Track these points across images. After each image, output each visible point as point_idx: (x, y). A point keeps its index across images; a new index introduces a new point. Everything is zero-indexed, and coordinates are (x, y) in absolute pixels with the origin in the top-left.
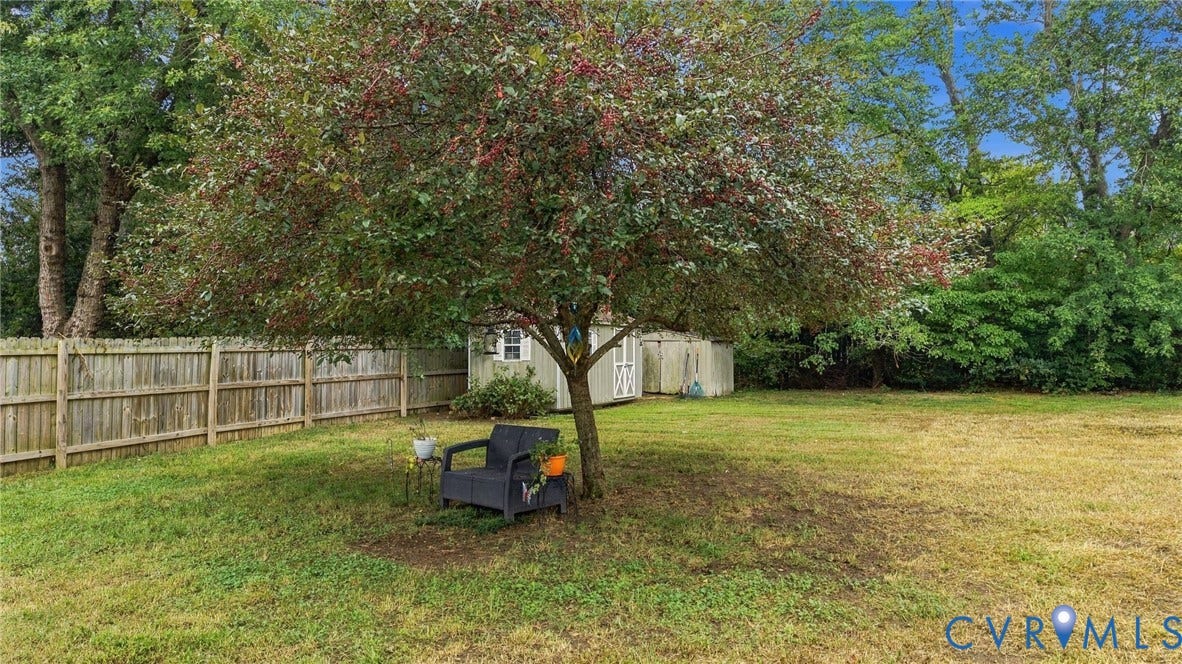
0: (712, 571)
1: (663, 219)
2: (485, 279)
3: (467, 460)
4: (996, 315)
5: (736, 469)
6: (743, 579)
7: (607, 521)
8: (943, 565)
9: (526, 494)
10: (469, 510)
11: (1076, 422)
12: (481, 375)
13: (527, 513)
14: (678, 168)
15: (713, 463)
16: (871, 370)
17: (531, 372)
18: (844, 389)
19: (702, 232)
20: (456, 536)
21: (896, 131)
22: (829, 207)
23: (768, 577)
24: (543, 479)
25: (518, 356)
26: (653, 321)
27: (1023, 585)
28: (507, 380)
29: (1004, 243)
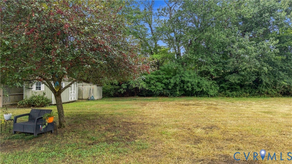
0: (94, 144)
1: (82, 53)
2: (27, 67)
3: (23, 119)
4: (159, 80)
5: (102, 117)
6: (102, 145)
7: (66, 134)
8: (148, 137)
9: (41, 128)
10: (22, 134)
11: (174, 103)
12: (28, 95)
13: (41, 134)
14: (86, 41)
15: (96, 116)
16: (134, 92)
17: (44, 94)
18: (128, 97)
19: (92, 58)
20: (18, 142)
21: (140, 38)
22: (124, 54)
23: (108, 144)
24: (47, 124)
25: (40, 89)
26: (80, 80)
27: (164, 139)
28: (37, 96)
29: (162, 65)
